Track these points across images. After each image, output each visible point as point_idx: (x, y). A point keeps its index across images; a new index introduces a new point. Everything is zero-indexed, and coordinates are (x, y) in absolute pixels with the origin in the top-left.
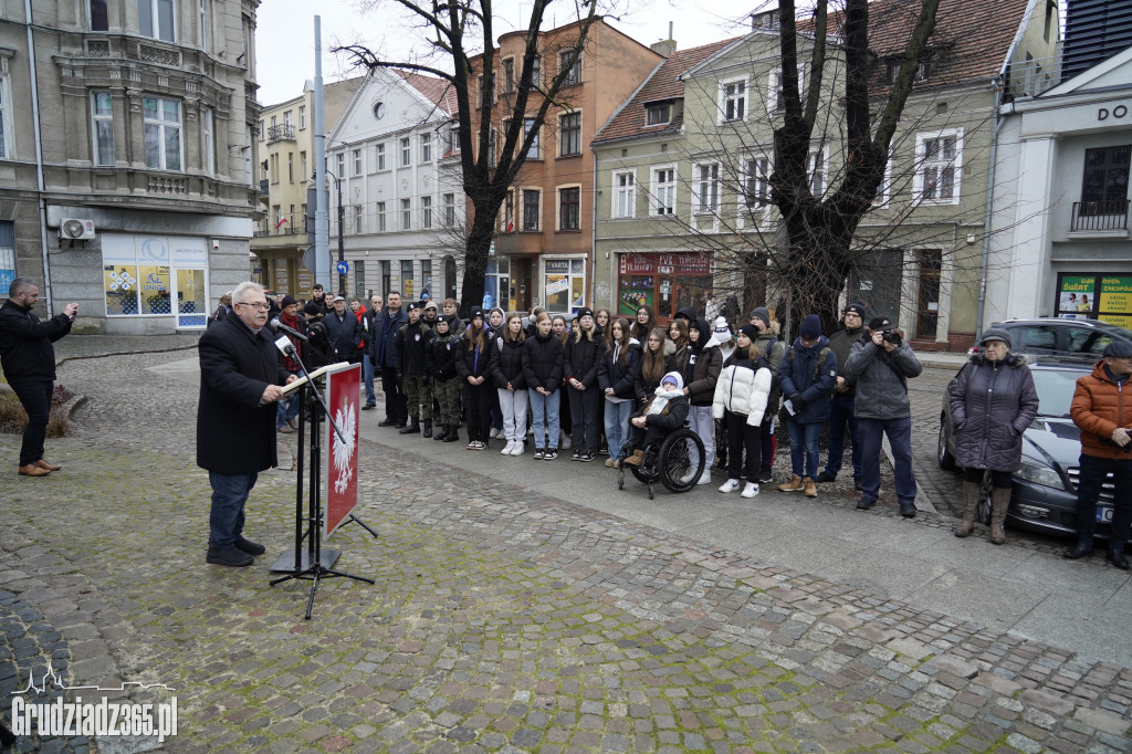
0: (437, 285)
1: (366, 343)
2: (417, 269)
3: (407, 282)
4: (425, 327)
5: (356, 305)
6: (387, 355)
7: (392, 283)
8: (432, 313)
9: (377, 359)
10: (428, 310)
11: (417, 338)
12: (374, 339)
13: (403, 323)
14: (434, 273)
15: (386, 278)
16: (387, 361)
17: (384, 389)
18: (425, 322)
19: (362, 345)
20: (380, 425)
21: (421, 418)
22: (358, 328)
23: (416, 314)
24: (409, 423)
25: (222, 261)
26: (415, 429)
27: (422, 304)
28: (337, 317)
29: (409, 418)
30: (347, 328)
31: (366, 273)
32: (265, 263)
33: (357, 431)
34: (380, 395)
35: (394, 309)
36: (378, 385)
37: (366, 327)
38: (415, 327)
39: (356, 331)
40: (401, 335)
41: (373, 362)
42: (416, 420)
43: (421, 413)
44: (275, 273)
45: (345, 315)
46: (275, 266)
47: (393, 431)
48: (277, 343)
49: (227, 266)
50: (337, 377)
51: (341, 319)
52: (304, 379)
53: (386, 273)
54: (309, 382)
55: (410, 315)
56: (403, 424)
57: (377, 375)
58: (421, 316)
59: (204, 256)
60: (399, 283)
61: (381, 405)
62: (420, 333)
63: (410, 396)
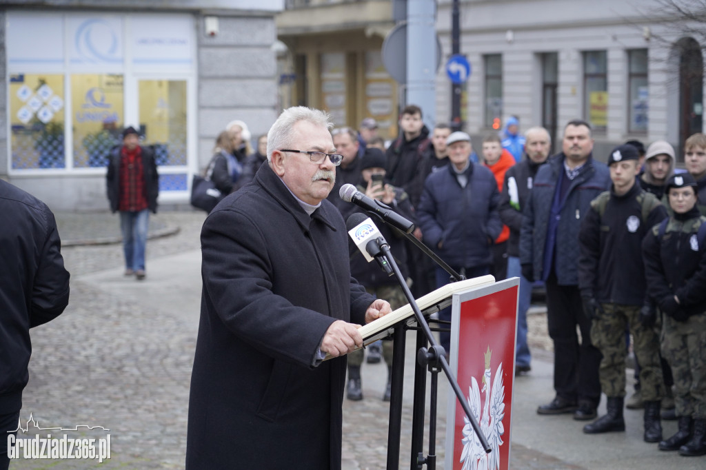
0: (662, 103)
1: (515, 232)
2: (617, 69)
3: (594, 98)
4: (649, 199)
5: (491, 149)
6: (560, 260)
7: (562, 101)
8: (660, 165)
9: (537, 268)
10: (653, 159)
11: (633, 225)
12: (532, 224)
13: (597, 191)
14: (653, 77)
15: (550, 89)
16: (560, 273)
17: (552, 333)
18: (645, 186)
19: (505, 235)
20: (542, 412)
21: (628, 400)
22: (495, 202)
23: (624, 174)
24: (602, 409)
25: (225, 61)
26: (615, 425)
27: (634, 150)
28: (454, 175)
29: (604, 398)
30: (474, 200)
31: (507, 78)
32: (301, 64)
33: (506, 421)
34: (540, 346)
35: (576, 159)
36: (538, 324)
37: (514, 198)
38: (624, 202)
39: (492, 208)
40: (595, 218)
41: (528, 273)
42: (617, 403)
43: (630, 389)
44: (320, 82)
45: (469, 173)
46: (320, 68)
47: (569, 427)
48: (352, 233)
49: (232, 71)
50: (473, 308)
51: (463, 181)
52: (405, 311)
53: (549, 79)
54: (415, 317)
55: (614, 172)
56: (590, 412)
57: (536, 300)
58: (638, 177)
59: (187, 50)
60: (577, 101)
61: (543, 368)
62: (637, 213)
63: (607, 353)
